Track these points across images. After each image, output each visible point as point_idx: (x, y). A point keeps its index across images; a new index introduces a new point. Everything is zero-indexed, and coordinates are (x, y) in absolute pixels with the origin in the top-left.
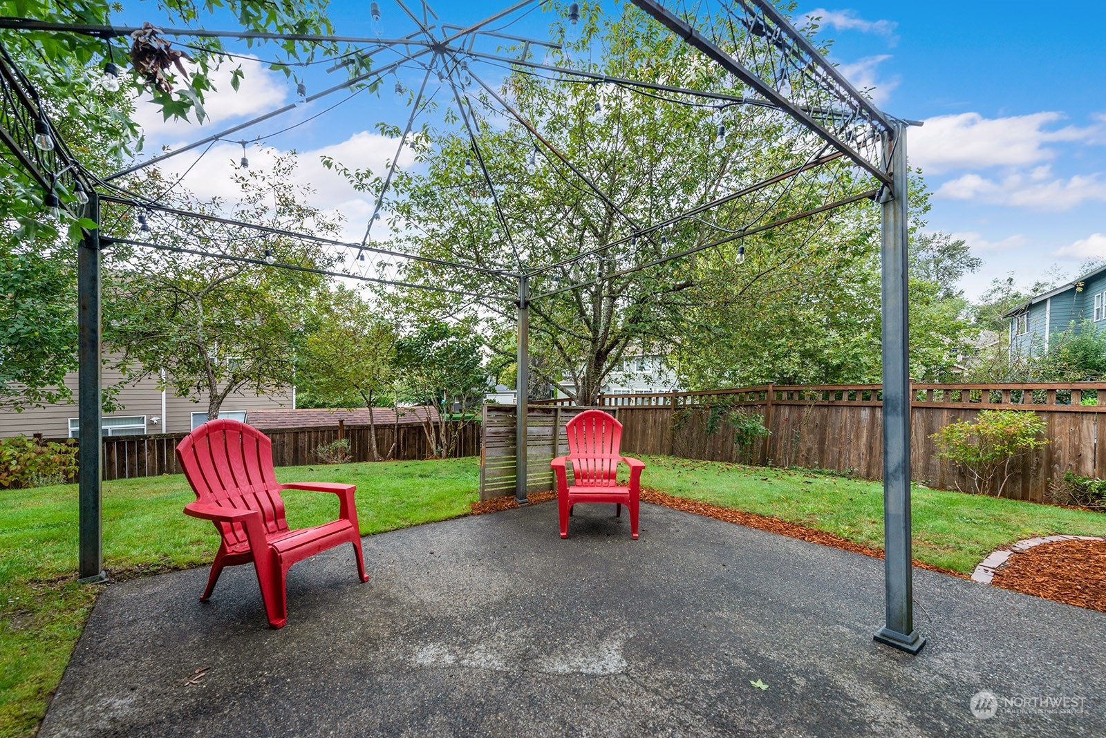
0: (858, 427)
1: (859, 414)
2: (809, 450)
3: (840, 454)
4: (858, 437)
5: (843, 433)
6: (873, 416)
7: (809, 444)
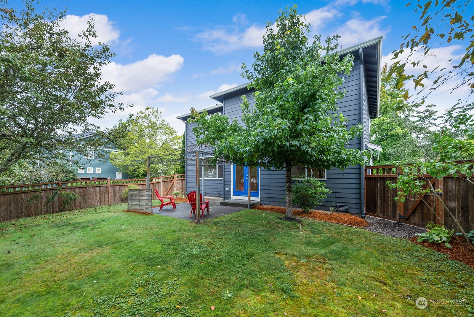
0: (96, 193)
1: (96, 189)
2: (80, 203)
3: (91, 202)
4: (96, 196)
5: (92, 195)
6: (100, 189)
7: (80, 201)
